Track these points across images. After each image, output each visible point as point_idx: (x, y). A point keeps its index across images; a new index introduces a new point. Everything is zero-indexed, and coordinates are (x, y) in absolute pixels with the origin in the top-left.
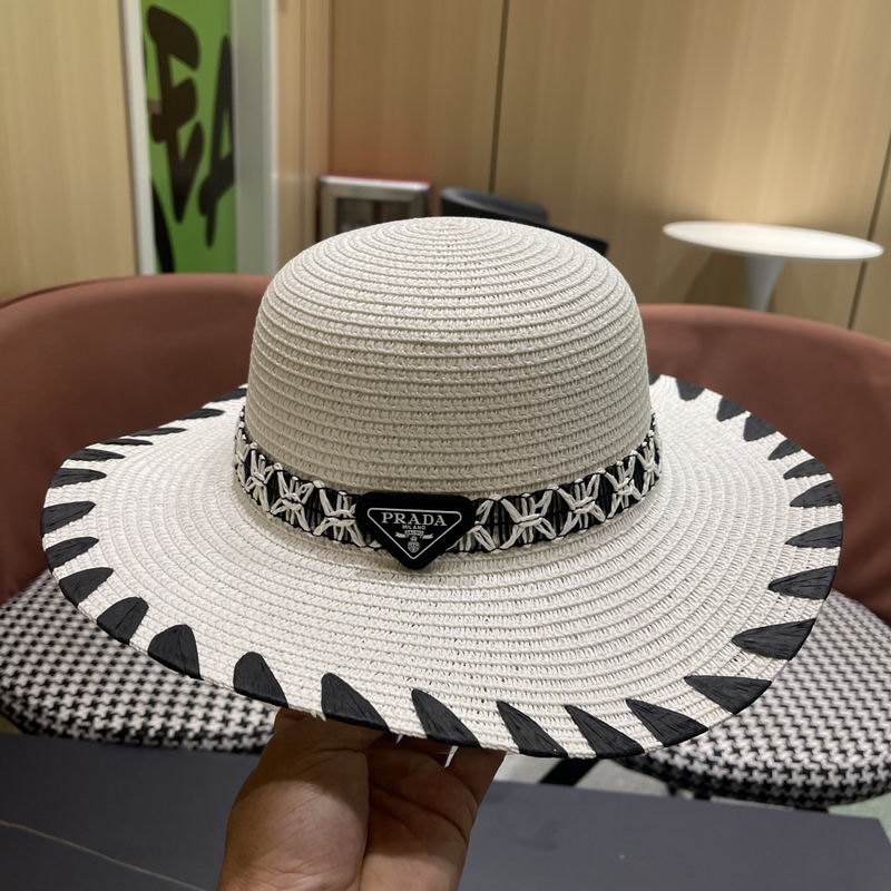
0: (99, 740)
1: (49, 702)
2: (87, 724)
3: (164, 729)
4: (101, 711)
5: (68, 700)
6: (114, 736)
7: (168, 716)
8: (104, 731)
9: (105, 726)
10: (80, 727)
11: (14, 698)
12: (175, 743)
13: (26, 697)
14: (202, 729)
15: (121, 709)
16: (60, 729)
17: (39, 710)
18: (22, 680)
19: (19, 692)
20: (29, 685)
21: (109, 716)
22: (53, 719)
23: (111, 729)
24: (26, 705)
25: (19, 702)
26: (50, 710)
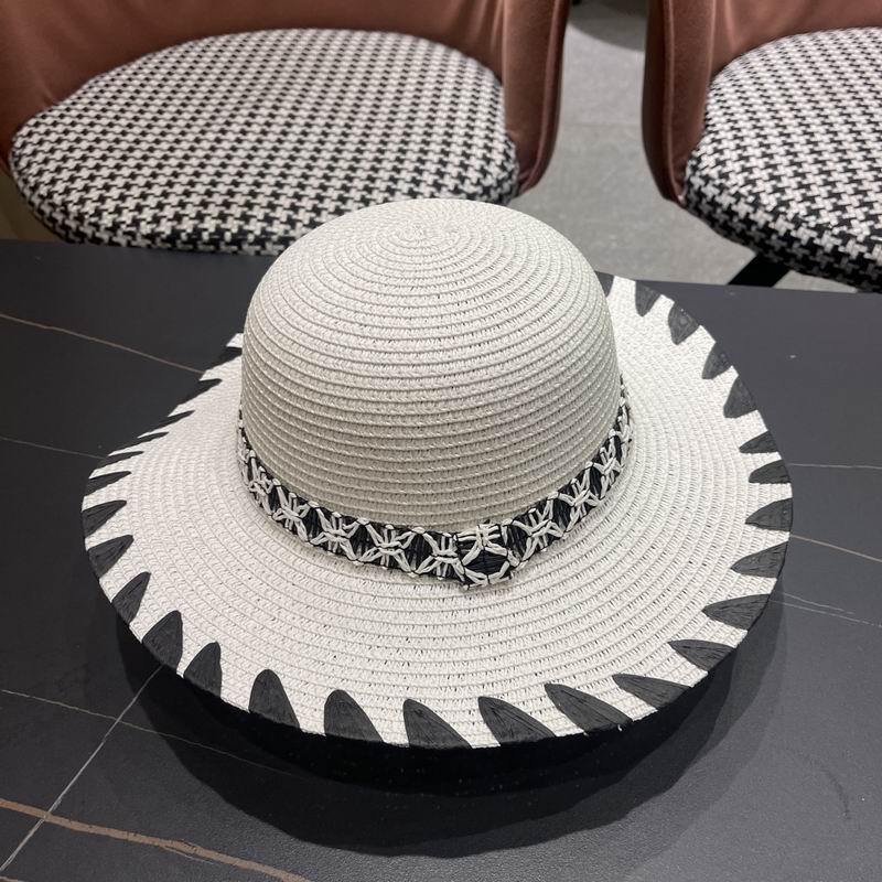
0: (149, 246)
1: (89, 208)
2: (133, 229)
3: (220, 232)
4: (147, 214)
5: (110, 205)
6: (163, 241)
7: (223, 217)
8: (152, 236)
9: (153, 230)
10: (125, 233)
11: (53, 205)
12: (235, 248)
13: (65, 204)
14: (263, 231)
15: (169, 212)
16: (105, 236)
17: (80, 218)
18: (60, 187)
19: (57, 199)
20: (67, 191)
21: (156, 220)
22: (96, 226)
23: (159, 234)
24: (66, 213)
25: (58, 210)
26: (91, 216)
